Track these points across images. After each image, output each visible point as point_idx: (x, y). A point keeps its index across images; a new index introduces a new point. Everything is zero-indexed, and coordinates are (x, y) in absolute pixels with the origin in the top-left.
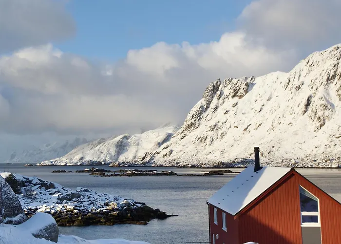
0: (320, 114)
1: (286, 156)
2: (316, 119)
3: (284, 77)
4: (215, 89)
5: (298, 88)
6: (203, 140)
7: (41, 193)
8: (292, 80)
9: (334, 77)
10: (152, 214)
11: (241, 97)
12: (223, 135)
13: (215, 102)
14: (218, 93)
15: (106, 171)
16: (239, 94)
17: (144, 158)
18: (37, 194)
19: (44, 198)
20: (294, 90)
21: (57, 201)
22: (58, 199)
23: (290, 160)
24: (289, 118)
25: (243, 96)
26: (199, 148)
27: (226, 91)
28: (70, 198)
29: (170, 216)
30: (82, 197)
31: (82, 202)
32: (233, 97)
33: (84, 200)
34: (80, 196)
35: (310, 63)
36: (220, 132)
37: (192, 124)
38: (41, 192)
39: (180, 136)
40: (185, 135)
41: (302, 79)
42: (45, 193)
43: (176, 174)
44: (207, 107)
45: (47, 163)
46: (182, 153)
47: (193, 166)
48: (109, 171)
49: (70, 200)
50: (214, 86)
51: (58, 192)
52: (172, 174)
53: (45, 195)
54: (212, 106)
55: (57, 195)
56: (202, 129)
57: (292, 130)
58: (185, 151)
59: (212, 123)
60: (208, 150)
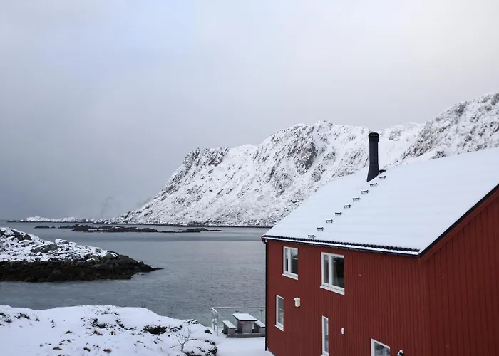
0: (282, 182)
1: (252, 217)
2: (278, 187)
3: (253, 149)
4: (195, 156)
5: (265, 159)
6: (181, 201)
7: (11, 244)
8: (260, 152)
9: (293, 151)
10: (136, 267)
11: (216, 165)
12: (199, 198)
13: (194, 167)
14: (197, 159)
15: (90, 228)
16: (215, 162)
17: (126, 217)
18: (7, 246)
19: (16, 249)
20: (261, 160)
21: (29, 252)
22: (32, 251)
23: (255, 221)
24: (256, 185)
25: (219, 163)
26: (177, 209)
28: (45, 250)
29: (155, 269)
30: (60, 249)
31: (59, 254)
32: (209, 164)
33: (62, 252)
34: (58, 247)
35: (275, 139)
36: (197, 195)
37: (172, 187)
38: (13, 243)
39: (160, 198)
40: (166, 197)
41: (268, 151)
42: (17, 244)
43: (156, 231)
44: (187, 172)
45: (32, 219)
46: (162, 213)
47: (171, 225)
48: (93, 228)
49: (45, 252)
50: (194, 154)
51: (33, 243)
52: (153, 231)
53: (17, 246)
54: (191, 171)
55: (30, 247)
56: (181, 192)
57: (258, 195)
58: (165, 211)
59: (190, 187)
60: (185, 211)
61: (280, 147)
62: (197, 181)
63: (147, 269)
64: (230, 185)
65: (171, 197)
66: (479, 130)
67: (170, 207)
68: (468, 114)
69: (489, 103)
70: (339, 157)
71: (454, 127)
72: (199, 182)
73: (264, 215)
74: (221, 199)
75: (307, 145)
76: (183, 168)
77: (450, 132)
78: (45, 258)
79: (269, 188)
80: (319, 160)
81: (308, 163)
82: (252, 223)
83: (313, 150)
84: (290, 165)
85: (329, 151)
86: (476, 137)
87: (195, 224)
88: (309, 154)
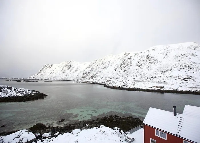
0: (64, 72)
1: (58, 78)
3: (58, 65)
4: (46, 65)
5: (61, 67)
6: (42, 75)
9: (66, 66)
12: (46, 74)
13: (45, 68)
17: (29, 78)
18: (8, 91)
21: (15, 93)
24: (59, 72)
25: (51, 67)
27: (48, 66)
28: (19, 92)
29: (47, 95)
31: (24, 93)
35: (63, 63)
37: (40, 72)
39: (37, 74)
41: (61, 65)
43: (38, 82)
53: (11, 91)
54: (45, 69)
56: (42, 73)
57: (59, 74)
58: (38, 77)
59: (44, 72)
60: (43, 77)
61: (64, 65)
62: (46, 71)
63: (46, 96)
64: (53, 72)
65: (40, 74)
66: (99, 64)
67: (40, 76)
68: (97, 61)
69: (101, 60)
70: (75, 68)
71: (95, 63)
72: (47, 71)
73: (60, 78)
74: (51, 74)
75: (69, 65)
76: (43, 68)
77: (94, 64)
78: (20, 95)
79: (61, 73)
80: (71, 68)
81: (69, 68)
82: (58, 80)
83: (70, 66)
84: (66, 68)
85: (73, 66)
86: (98, 65)
87: (46, 80)
88: (69, 67)
